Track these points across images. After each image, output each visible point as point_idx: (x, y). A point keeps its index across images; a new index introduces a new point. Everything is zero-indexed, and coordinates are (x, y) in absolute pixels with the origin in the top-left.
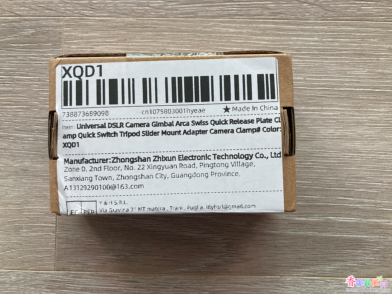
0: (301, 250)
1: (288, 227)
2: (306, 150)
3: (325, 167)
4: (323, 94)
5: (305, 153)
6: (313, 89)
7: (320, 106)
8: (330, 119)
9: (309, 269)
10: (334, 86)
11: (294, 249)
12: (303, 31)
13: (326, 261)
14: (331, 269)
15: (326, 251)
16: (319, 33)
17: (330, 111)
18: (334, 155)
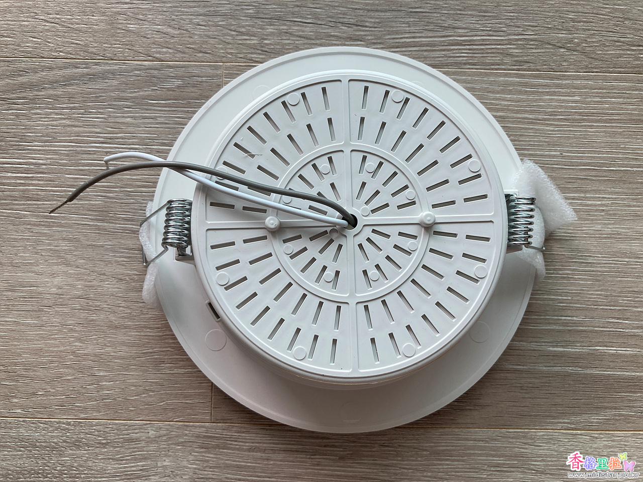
0: (557, 392)
1: (539, 361)
2: (563, 253)
3: (590, 277)
4: (587, 176)
5: (563, 257)
6: (573, 169)
7: (582, 192)
8: (597, 210)
9: (568, 419)
10: (602, 165)
11: (547, 392)
12: (559, 86)
13: (593, 409)
14: (600, 419)
15: (592, 394)
16: (582, 90)
17: (596, 199)
18: (601, 260)
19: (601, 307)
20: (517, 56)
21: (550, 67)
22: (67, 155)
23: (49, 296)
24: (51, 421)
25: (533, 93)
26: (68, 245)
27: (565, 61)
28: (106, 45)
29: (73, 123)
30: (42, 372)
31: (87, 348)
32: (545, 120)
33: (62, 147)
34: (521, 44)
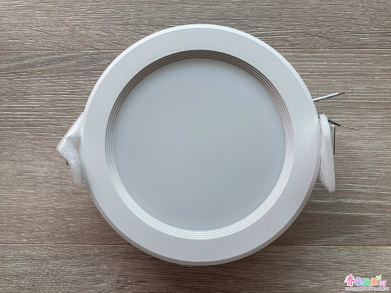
19: (342, 177)
20: (292, 41)
21: (310, 47)
22: (49, 102)
23: (40, 178)
24: (42, 245)
25: (301, 61)
26: (50, 150)
27: (318, 43)
28: (70, 43)
29: (52, 85)
30: (37, 218)
31: (61, 205)
32: (308, 75)
33: (47, 98)
34: (293, 35)
